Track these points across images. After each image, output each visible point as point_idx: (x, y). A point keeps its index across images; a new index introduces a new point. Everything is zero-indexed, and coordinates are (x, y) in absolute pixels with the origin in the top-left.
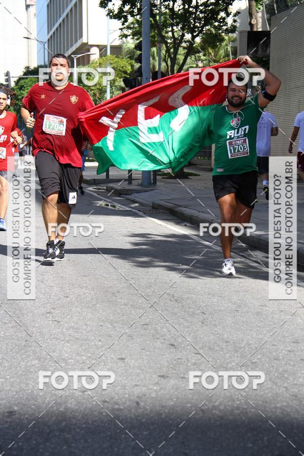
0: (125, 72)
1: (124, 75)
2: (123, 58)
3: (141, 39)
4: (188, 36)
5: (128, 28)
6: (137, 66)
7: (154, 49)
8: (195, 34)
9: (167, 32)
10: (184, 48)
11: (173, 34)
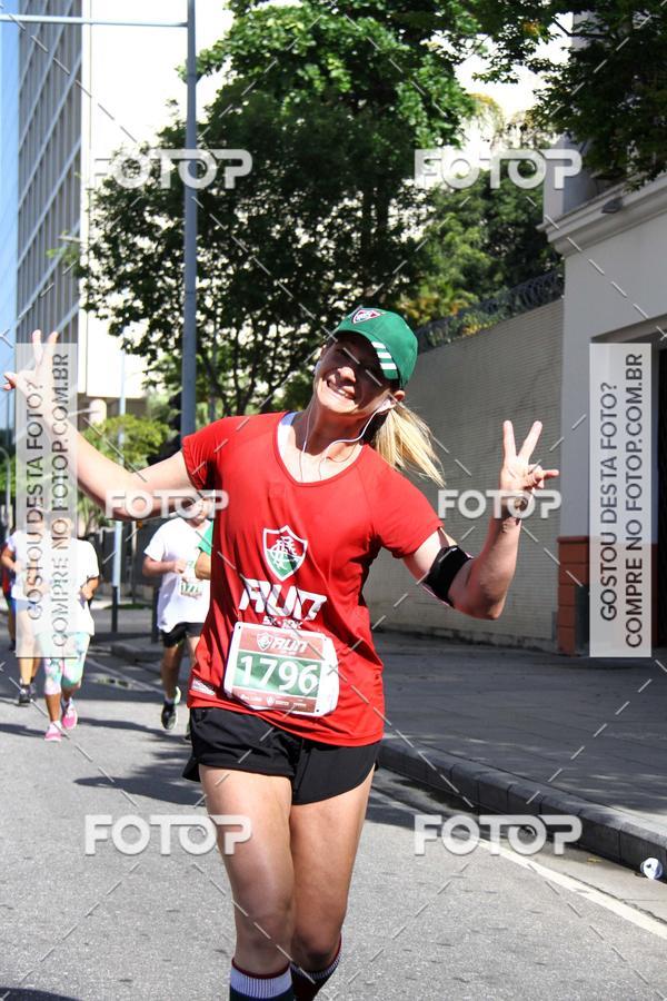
0: (151, 445)
1: (148, 449)
2: (147, 421)
3: (181, 389)
4: (262, 387)
5: (158, 369)
6: (173, 434)
7: (203, 406)
8: (274, 384)
9: (226, 379)
10: (256, 406)
11: (236, 382)
